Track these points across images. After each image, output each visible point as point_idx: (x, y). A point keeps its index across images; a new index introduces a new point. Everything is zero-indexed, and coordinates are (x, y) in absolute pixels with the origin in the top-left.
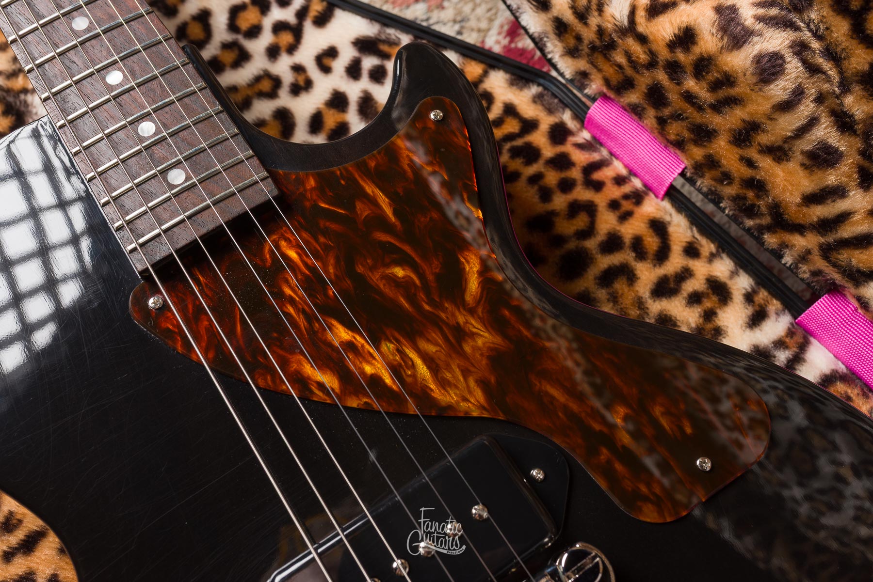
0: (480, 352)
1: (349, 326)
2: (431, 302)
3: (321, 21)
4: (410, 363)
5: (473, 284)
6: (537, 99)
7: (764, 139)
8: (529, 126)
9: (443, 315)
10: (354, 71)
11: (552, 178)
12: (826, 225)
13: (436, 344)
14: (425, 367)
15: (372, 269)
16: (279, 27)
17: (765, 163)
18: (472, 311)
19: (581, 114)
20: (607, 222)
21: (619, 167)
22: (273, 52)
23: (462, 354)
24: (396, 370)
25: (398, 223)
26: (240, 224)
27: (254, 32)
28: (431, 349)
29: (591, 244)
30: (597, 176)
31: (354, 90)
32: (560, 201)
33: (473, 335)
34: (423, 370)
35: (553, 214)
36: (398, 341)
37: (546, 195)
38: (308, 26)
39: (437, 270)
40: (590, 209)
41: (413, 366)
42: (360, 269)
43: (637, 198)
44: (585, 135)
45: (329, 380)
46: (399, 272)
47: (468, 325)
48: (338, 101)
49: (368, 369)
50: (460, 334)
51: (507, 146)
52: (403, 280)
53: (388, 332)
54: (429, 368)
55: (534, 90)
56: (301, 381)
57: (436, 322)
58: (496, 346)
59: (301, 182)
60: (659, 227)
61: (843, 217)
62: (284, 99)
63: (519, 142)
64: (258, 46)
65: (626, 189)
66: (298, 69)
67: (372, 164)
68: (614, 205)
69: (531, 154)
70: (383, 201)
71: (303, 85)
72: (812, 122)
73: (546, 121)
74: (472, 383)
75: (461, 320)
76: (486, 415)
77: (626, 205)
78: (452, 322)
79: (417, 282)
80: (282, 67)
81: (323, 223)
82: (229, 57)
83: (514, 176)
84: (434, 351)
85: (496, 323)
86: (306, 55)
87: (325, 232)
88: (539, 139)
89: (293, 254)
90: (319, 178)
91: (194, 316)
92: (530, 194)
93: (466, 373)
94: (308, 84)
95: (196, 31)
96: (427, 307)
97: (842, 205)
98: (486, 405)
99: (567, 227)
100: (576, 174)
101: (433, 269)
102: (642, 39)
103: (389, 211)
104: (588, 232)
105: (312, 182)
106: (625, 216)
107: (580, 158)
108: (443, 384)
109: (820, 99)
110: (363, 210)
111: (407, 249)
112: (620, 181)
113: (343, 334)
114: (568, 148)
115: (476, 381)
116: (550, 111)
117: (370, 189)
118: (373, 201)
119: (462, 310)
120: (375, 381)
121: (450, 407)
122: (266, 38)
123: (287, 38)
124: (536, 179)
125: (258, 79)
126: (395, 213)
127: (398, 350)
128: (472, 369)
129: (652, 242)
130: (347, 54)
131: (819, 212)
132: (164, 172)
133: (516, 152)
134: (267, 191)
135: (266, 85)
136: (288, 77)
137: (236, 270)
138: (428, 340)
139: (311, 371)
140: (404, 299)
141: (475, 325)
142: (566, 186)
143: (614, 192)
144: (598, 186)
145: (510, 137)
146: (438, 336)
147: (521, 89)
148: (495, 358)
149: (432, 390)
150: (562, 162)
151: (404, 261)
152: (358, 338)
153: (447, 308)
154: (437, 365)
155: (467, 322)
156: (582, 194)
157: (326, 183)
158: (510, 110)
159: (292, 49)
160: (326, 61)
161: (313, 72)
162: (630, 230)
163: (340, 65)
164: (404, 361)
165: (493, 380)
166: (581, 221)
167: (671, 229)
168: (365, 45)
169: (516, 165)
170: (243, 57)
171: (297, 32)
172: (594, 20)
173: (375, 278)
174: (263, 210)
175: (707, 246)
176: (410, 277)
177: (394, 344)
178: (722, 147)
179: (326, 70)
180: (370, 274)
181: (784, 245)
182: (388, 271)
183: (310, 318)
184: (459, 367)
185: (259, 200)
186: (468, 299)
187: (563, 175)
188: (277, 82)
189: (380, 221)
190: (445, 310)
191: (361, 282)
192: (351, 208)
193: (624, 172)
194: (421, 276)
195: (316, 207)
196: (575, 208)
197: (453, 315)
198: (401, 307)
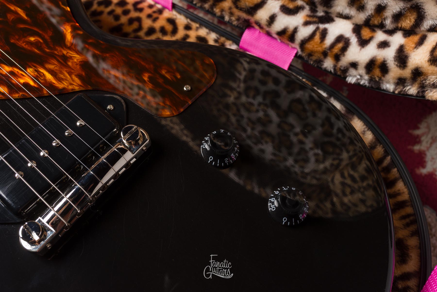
0: (75, 64)
2: (49, 48)
4: (42, 74)
5: (68, 37)
9: (56, 52)
11: (119, 11)
13: (54, 64)
14: (50, 75)
15: (18, 39)
18: (70, 48)
20: (147, 23)
21: (149, 2)
23: (68, 66)
24: (35, 78)
25: (29, 19)
28: (51, 67)
29: (142, 34)
30: (140, 6)
32: (124, 19)
33: (71, 58)
34: (49, 76)
35: (122, 25)
36: (35, 67)
37: (117, 18)
39: (51, 35)
40: (139, 20)
41: (44, 76)
42: (12, 41)
43: (160, 12)
45: (2, 89)
46: (32, 39)
47: (68, 54)
49: (22, 81)
50: (65, 58)
52: (35, 41)
53: (30, 64)
54: (52, 75)
57: (53, 56)
58: (83, 60)
60: (171, 21)
65: (154, 9)
68: (149, 16)
69: (108, 3)
70: (21, 12)
74: (74, 77)
75: (65, 52)
76: (82, 89)
77: (155, 15)
78: (60, 54)
79: (41, 41)
83: (101, 13)
84: (53, 67)
92: (111, 19)
93: (70, 74)
96: (48, 51)
98: (82, 85)
99: (129, 29)
100: (130, 7)
101: (48, 34)
103: (24, 15)
104: (139, 29)
106: (155, 20)
107: (131, 1)
108: (59, 80)
110: (11, 17)
111: (35, 29)
112: (151, 7)
115: (76, 76)
117: (13, 8)
118: (16, 13)
119: (64, 48)
120: (26, 85)
121: (64, 89)
124: (111, 13)
126: (27, 15)
127: (35, 70)
128: (72, 71)
129: (169, 28)
133: (100, 3)
138: (50, 63)
140: (37, 49)
141: (71, 53)
142: (126, 12)
143: (149, 11)
144: (141, 10)
146: (55, 61)
148: (83, 65)
149: (54, 83)
150: (122, 3)
151: (34, 34)
152: (15, 69)
153: (57, 49)
154: (56, 73)
155: (68, 53)
156: (133, 14)
162: (157, 25)
164: (39, 74)
165: (84, 74)
166: (135, 25)
167: (177, 21)
169: (101, 8)
173: (21, 43)
175: (194, 25)
176: (37, 40)
177: (33, 68)
180: (18, 42)
181: (222, 10)
182: (27, 40)
184: (66, 71)
186: (67, 43)
187: (124, 8)
189: (20, 20)
190: (56, 50)
191: (13, 46)
193: (152, 3)
194: (43, 39)
196: (131, 21)
197: (61, 51)
198: (34, 53)
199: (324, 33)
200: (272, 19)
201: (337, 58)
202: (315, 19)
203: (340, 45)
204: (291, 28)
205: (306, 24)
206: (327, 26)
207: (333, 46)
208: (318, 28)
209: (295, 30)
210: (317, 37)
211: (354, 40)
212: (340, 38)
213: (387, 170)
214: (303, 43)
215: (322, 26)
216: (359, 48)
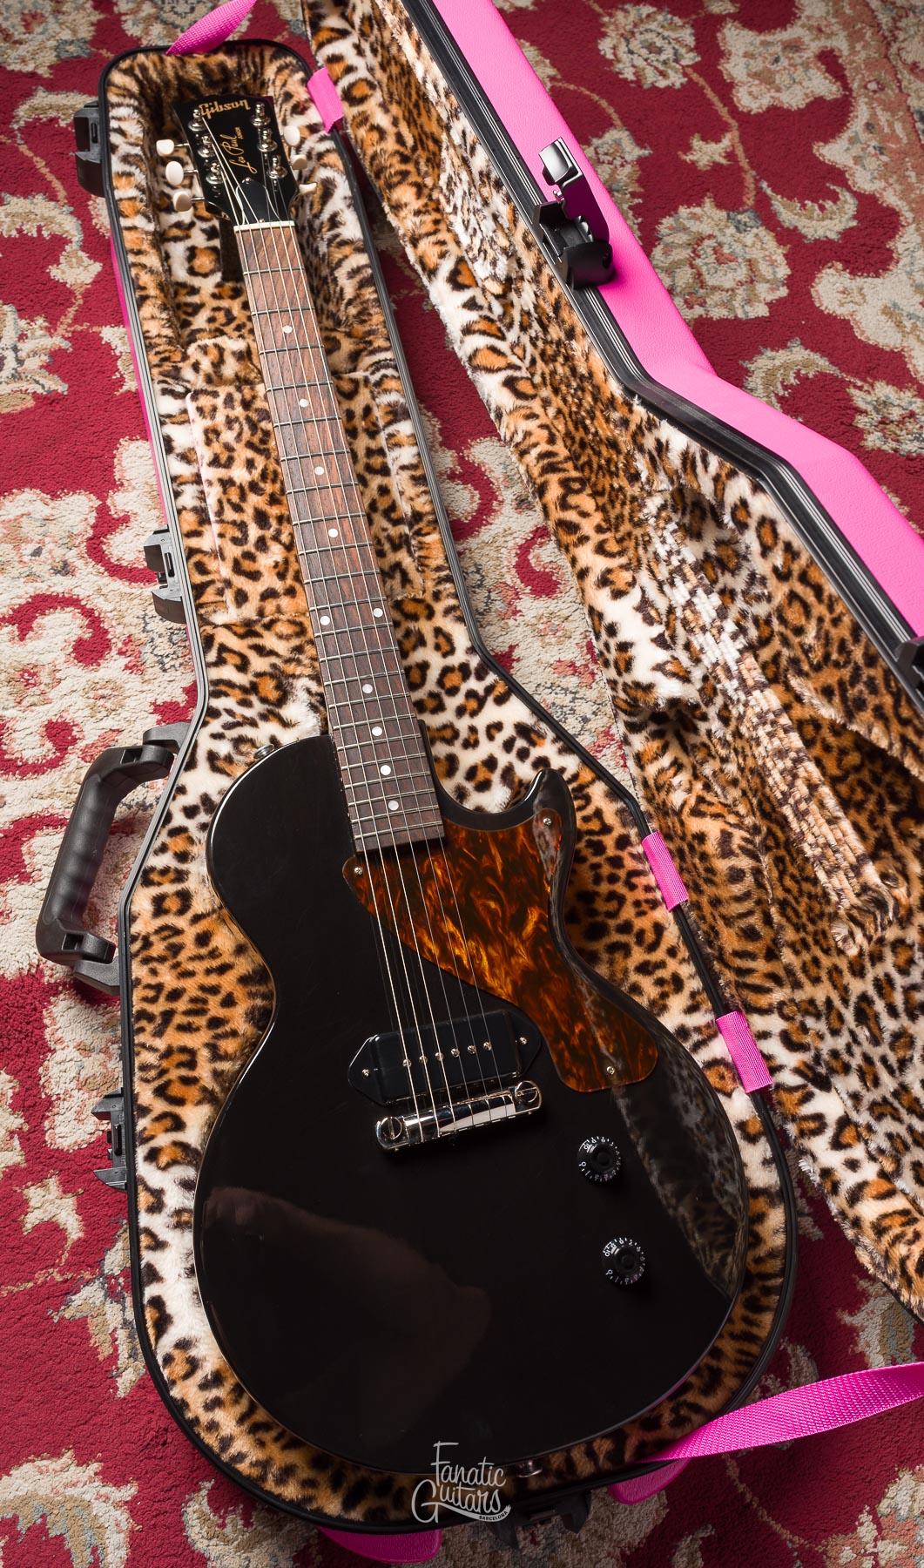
0: (519, 966)
1: (456, 925)
2: (503, 928)
3: (500, 700)
4: (480, 957)
5: (530, 928)
6: (619, 812)
7: (723, 910)
8: (606, 829)
9: (507, 938)
10: (508, 746)
11: (606, 870)
12: (741, 972)
13: (498, 952)
14: (487, 962)
15: (479, 897)
16: (471, 694)
17: (720, 923)
18: (523, 942)
19: (643, 833)
20: (628, 912)
21: (651, 880)
22: (460, 711)
23: (509, 963)
24: (472, 958)
25: (502, 877)
26: (419, 846)
27: (453, 691)
28: (494, 954)
29: (612, 923)
30: (635, 880)
31: (504, 759)
32: (604, 888)
33: (519, 955)
34: (485, 963)
35: (597, 894)
36: (478, 942)
38: (490, 699)
39: (514, 912)
40: (621, 900)
41: (481, 959)
42: (472, 895)
43: (654, 904)
44: (640, 849)
45: (435, 949)
46: (493, 905)
48: (491, 763)
49: (457, 952)
50: (512, 952)
51: (587, 838)
52: (494, 910)
53: (475, 936)
54: (489, 963)
55: (620, 805)
56: (421, 944)
57: (502, 942)
58: (529, 966)
59: (457, 831)
60: (659, 929)
61: (750, 971)
62: (456, 749)
63: (595, 838)
64: (452, 703)
65: (650, 896)
66: (473, 730)
67: (501, 836)
68: (637, 904)
69: (599, 848)
70: (499, 861)
71: (470, 744)
72: (750, 913)
73: (619, 830)
74: (508, 980)
75: (516, 944)
76: (509, 1000)
77: (645, 907)
78: (511, 944)
79: (501, 914)
80: (463, 724)
81: (462, 861)
82: (431, 704)
83: (584, 860)
85: (533, 954)
86: (481, 722)
87: (461, 867)
88: (609, 841)
89: (439, 872)
90: (469, 833)
91: (379, 885)
92: (588, 875)
93: (507, 974)
94: (476, 744)
95: (415, 675)
96: (500, 930)
97: (750, 964)
98: (511, 995)
99: (602, 906)
101: (511, 910)
102: (682, 824)
103: (499, 868)
104: (614, 915)
105: (463, 835)
106: (641, 914)
107: (630, 864)
108: (493, 975)
109: (759, 902)
110: (486, 862)
111: (501, 893)
112: (648, 889)
113: (449, 927)
114: (624, 854)
115: (511, 980)
116: (624, 825)
117: (494, 851)
118: (493, 859)
119: (518, 939)
120: (459, 959)
121: (492, 988)
122: (459, 699)
123: (473, 704)
124: (596, 867)
125: (445, 727)
126: (503, 870)
127: (477, 947)
128: (512, 973)
129: (650, 937)
130: (508, 731)
131: (738, 962)
132: (388, 800)
133: (590, 844)
134: (440, 833)
135: (448, 734)
136: (464, 734)
137: (408, 869)
138: (494, 948)
139: (426, 939)
140: (490, 921)
141: (522, 951)
142: (613, 879)
143: (640, 895)
144: (633, 887)
145: (591, 832)
146: (500, 948)
147: (612, 801)
148: (526, 972)
149: (486, 976)
150: (617, 862)
151: (498, 900)
152: (458, 932)
153: (511, 935)
154: (494, 964)
155: (518, 947)
156: (620, 888)
157: (472, 838)
158: (598, 813)
159: (474, 714)
160: (493, 731)
161: (482, 736)
162: (639, 923)
163: (501, 737)
164: (478, 955)
165: (520, 983)
166: (612, 906)
167: (666, 933)
168: (522, 730)
169: (587, 852)
170: (440, 708)
171: (481, 702)
172: (663, 795)
173: (478, 903)
174: (434, 843)
175: (684, 952)
176: (498, 910)
177: (476, 943)
178: (704, 900)
179: (491, 738)
180: (477, 900)
181: (721, 973)
182: (487, 902)
183: (437, 911)
184: (505, 969)
185: (433, 836)
186: (524, 934)
187: (614, 871)
188: (456, 734)
189: (492, 871)
190: (509, 935)
191: (470, 902)
192: (479, 857)
193: (653, 884)
194: (503, 912)
195: (461, 849)
196: (613, 896)
197: (513, 940)
198: (486, 924)
199: (808, 1097)
200: (764, 1035)
201: (802, 1133)
202: (810, 1074)
203: (812, 1125)
204: (778, 1061)
205: (797, 1071)
206: (816, 1091)
207: (806, 1118)
208: (804, 1087)
209: (780, 1068)
210: (797, 1095)
211: (829, 1133)
212: (819, 1117)
213: (767, 1291)
214: (779, 1086)
215: (811, 1088)
216: (828, 1146)
